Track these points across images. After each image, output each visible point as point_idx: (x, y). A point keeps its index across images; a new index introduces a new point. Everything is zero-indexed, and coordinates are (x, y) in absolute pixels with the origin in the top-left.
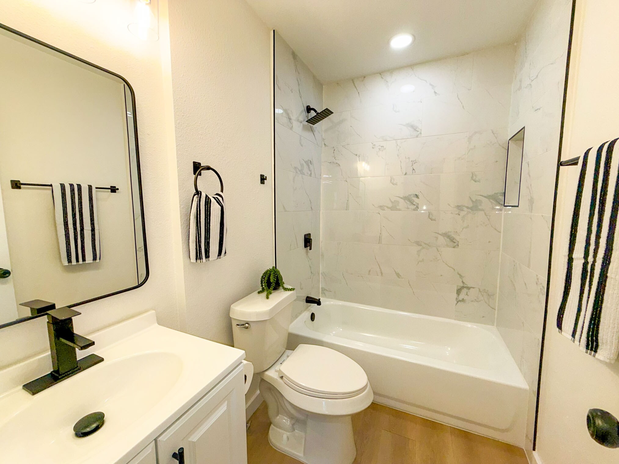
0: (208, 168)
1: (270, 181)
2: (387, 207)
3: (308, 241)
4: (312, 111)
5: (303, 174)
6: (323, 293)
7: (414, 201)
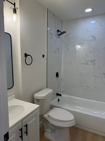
0: (29, 55)
1: (46, 57)
2: (85, 64)
3: (57, 75)
4: (59, 32)
5: (56, 53)
6: (62, 92)
7: (93, 62)
